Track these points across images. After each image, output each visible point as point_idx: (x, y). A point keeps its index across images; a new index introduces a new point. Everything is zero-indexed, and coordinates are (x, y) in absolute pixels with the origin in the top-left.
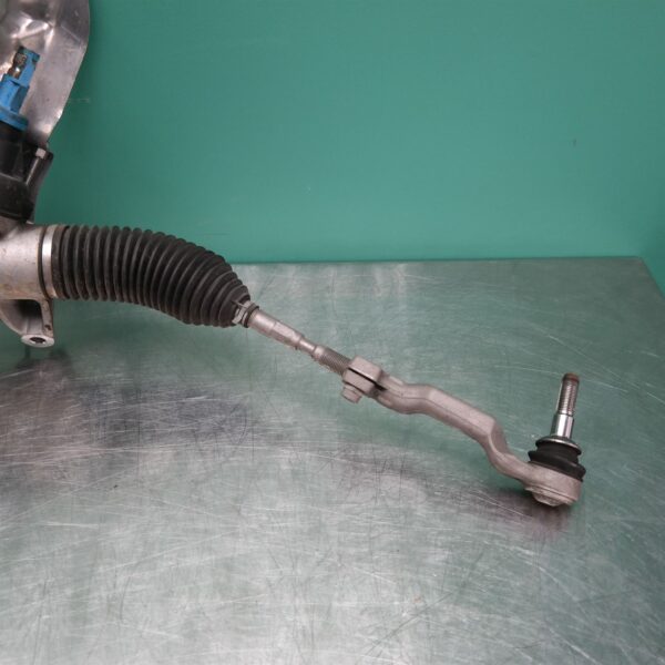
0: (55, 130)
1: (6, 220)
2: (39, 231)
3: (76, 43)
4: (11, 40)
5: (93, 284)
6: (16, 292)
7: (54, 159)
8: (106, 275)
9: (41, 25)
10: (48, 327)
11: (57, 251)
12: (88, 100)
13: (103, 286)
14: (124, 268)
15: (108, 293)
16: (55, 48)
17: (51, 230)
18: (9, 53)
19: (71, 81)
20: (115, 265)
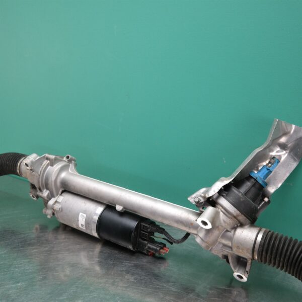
0: (275, 192)
1: (247, 220)
2: (258, 229)
3: (295, 160)
4: (269, 155)
5: (275, 258)
6: (241, 251)
7: (271, 203)
8: (283, 256)
9: (283, 151)
10: (247, 271)
11: (264, 239)
12: (291, 184)
13: (279, 261)
14: (292, 255)
15: (281, 265)
16: (285, 161)
17: (263, 230)
18: (267, 160)
19: (288, 175)
20: (288, 253)
